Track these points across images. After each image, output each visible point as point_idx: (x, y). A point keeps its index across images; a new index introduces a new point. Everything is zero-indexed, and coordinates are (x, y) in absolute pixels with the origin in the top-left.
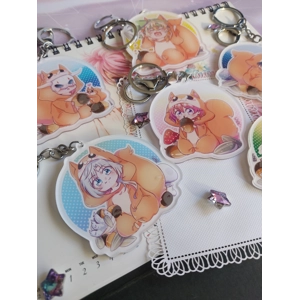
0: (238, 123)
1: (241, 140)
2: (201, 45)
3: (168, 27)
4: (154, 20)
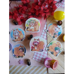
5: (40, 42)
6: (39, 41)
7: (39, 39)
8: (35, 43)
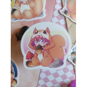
5: (52, 37)
6: (50, 35)
7: (48, 28)
8: (38, 40)
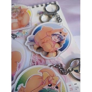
0: (19, 67)
1: (14, 78)
2: (30, 22)
3: (20, 12)
4: (16, 8)
